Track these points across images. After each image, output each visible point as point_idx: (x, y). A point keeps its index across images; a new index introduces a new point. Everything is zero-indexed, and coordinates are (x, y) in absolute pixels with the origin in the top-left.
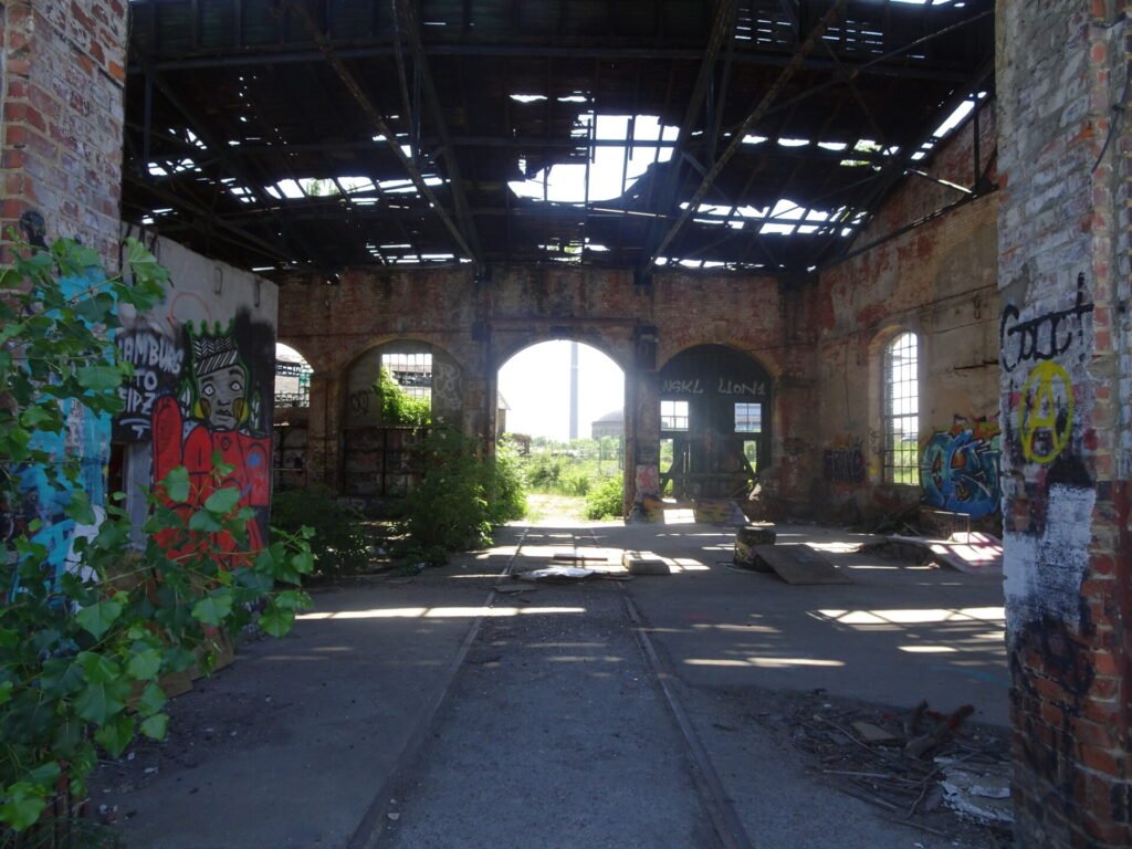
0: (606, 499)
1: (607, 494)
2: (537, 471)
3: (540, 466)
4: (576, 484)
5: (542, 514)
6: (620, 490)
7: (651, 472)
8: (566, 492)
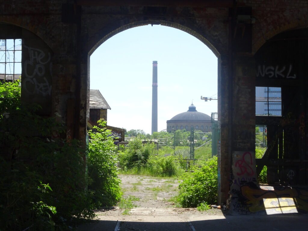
0: (200, 186)
1: (199, 180)
2: (130, 155)
3: (133, 151)
4: (163, 166)
5: (136, 199)
6: (214, 176)
7: (247, 158)
8: (154, 173)
